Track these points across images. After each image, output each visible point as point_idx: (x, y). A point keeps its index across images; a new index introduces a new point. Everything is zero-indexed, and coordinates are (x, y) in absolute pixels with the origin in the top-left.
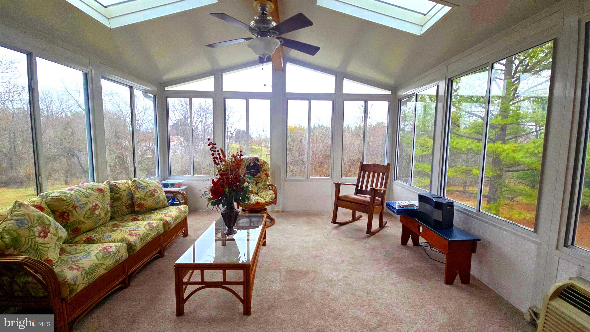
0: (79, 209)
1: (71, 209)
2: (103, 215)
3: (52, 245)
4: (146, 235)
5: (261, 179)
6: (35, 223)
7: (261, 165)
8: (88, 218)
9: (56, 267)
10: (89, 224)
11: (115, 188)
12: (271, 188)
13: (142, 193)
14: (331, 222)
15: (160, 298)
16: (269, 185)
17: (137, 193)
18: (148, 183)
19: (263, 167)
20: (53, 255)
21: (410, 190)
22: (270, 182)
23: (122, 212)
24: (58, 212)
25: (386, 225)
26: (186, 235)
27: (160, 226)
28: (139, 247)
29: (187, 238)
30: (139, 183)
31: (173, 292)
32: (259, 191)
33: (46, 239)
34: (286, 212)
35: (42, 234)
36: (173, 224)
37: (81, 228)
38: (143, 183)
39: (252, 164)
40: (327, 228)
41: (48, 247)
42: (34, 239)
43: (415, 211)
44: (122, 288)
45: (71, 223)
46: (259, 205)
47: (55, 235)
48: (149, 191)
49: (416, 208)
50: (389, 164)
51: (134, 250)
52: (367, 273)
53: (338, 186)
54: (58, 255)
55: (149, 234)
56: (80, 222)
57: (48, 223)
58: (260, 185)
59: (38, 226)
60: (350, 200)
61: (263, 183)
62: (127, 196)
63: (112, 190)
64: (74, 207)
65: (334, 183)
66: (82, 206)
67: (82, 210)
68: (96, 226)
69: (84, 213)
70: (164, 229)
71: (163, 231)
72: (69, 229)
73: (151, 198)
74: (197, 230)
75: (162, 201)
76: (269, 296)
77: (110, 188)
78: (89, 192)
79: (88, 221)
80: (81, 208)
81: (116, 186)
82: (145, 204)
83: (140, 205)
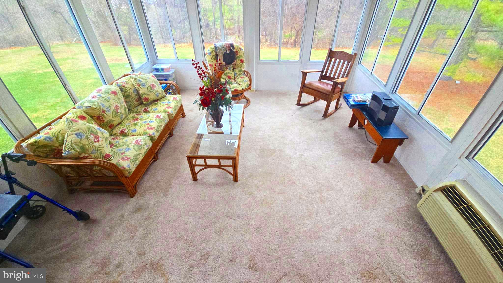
0: (107, 112)
1: (103, 113)
2: (123, 112)
3: (104, 144)
4: (159, 127)
5: (237, 65)
6: (88, 134)
7: (236, 51)
8: (116, 117)
9: (113, 158)
10: (117, 120)
11: (123, 88)
12: (246, 74)
13: (144, 89)
14: (296, 104)
15: (180, 168)
16: (244, 71)
17: (140, 89)
18: (146, 80)
19: (239, 53)
20: (107, 150)
21: (368, 78)
22: (245, 68)
23: (135, 105)
24: (95, 117)
25: (341, 106)
26: (184, 116)
27: (166, 118)
28: (157, 136)
29: (185, 119)
30: (139, 80)
31: (187, 164)
32: (235, 76)
33: (100, 142)
34: (259, 91)
35: (96, 140)
36: (174, 113)
37: (114, 125)
38: (142, 80)
39: (228, 52)
40: (292, 109)
41: (103, 147)
42: (93, 145)
43: (366, 105)
44: (154, 161)
45: (106, 122)
46: (237, 92)
47: (103, 138)
48: (149, 86)
49: (368, 103)
50: (356, 54)
51: (155, 139)
52: (317, 152)
53: (305, 74)
54: (110, 148)
55: (161, 125)
56: (111, 121)
57: (95, 131)
58: (237, 71)
59: (91, 135)
60: (313, 88)
61: (239, 69)
62: (134, 92)
63: (121, 90)
64: (104, 112)
65: (301, 71)
66: (108, 110)
67: (109, 113)
68: (122, 120)
69: (111, 114)
70: (169, 118)
71: (168, 119)
72: (107, 126)
73: (152, 93)
74: (191, 111)
75: (161, 94)
76: (249, 169)
77: (120, 89)
78: (108, 96)
79: (116, 119)
80: (108, 111)
81: (123, 86)
82: (149, 98)
83: (146, 99)
